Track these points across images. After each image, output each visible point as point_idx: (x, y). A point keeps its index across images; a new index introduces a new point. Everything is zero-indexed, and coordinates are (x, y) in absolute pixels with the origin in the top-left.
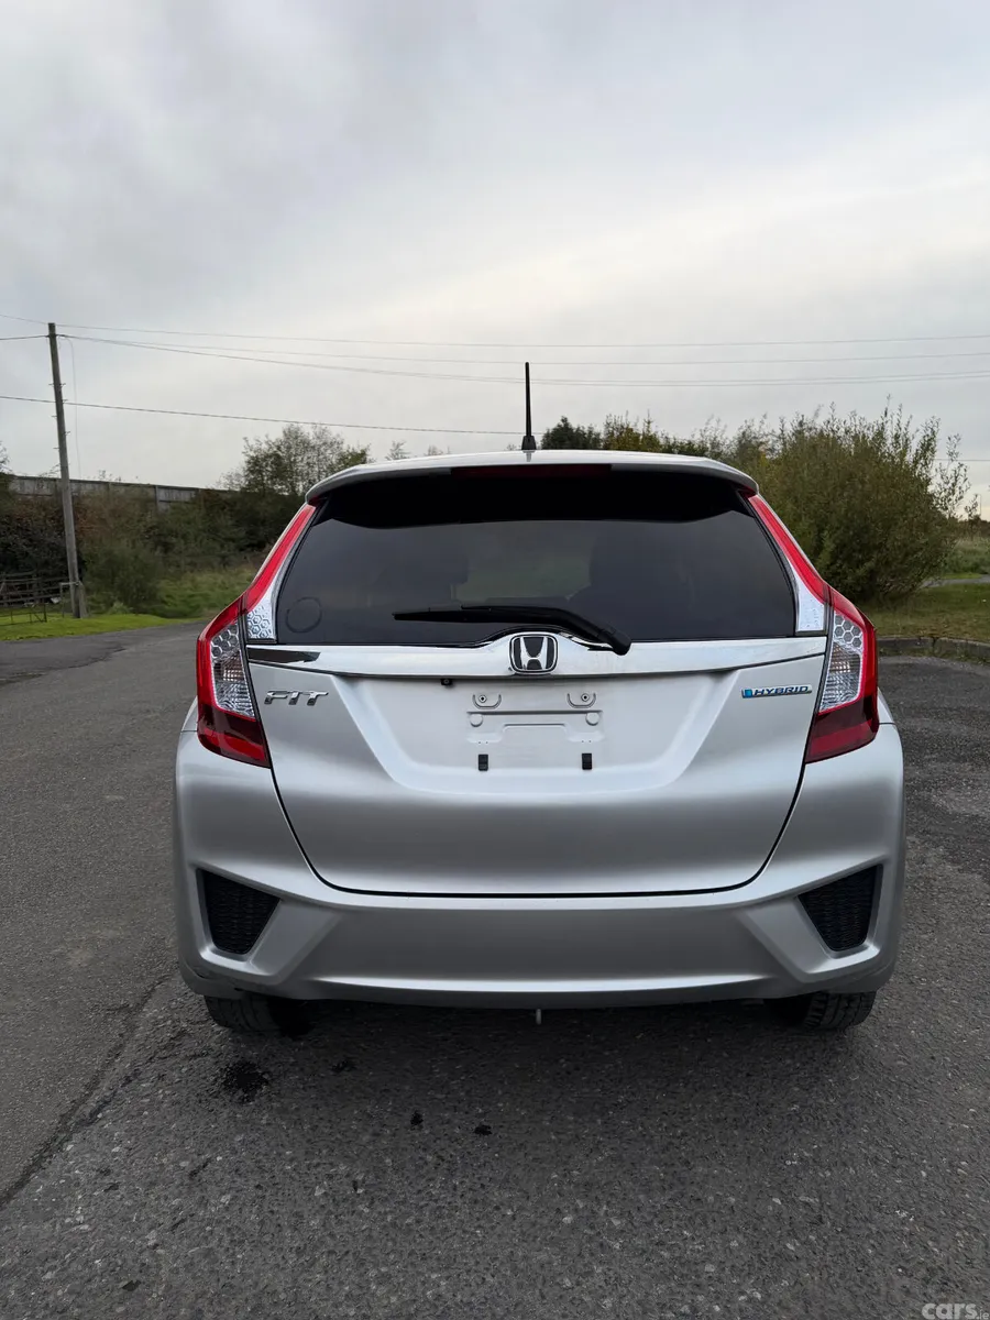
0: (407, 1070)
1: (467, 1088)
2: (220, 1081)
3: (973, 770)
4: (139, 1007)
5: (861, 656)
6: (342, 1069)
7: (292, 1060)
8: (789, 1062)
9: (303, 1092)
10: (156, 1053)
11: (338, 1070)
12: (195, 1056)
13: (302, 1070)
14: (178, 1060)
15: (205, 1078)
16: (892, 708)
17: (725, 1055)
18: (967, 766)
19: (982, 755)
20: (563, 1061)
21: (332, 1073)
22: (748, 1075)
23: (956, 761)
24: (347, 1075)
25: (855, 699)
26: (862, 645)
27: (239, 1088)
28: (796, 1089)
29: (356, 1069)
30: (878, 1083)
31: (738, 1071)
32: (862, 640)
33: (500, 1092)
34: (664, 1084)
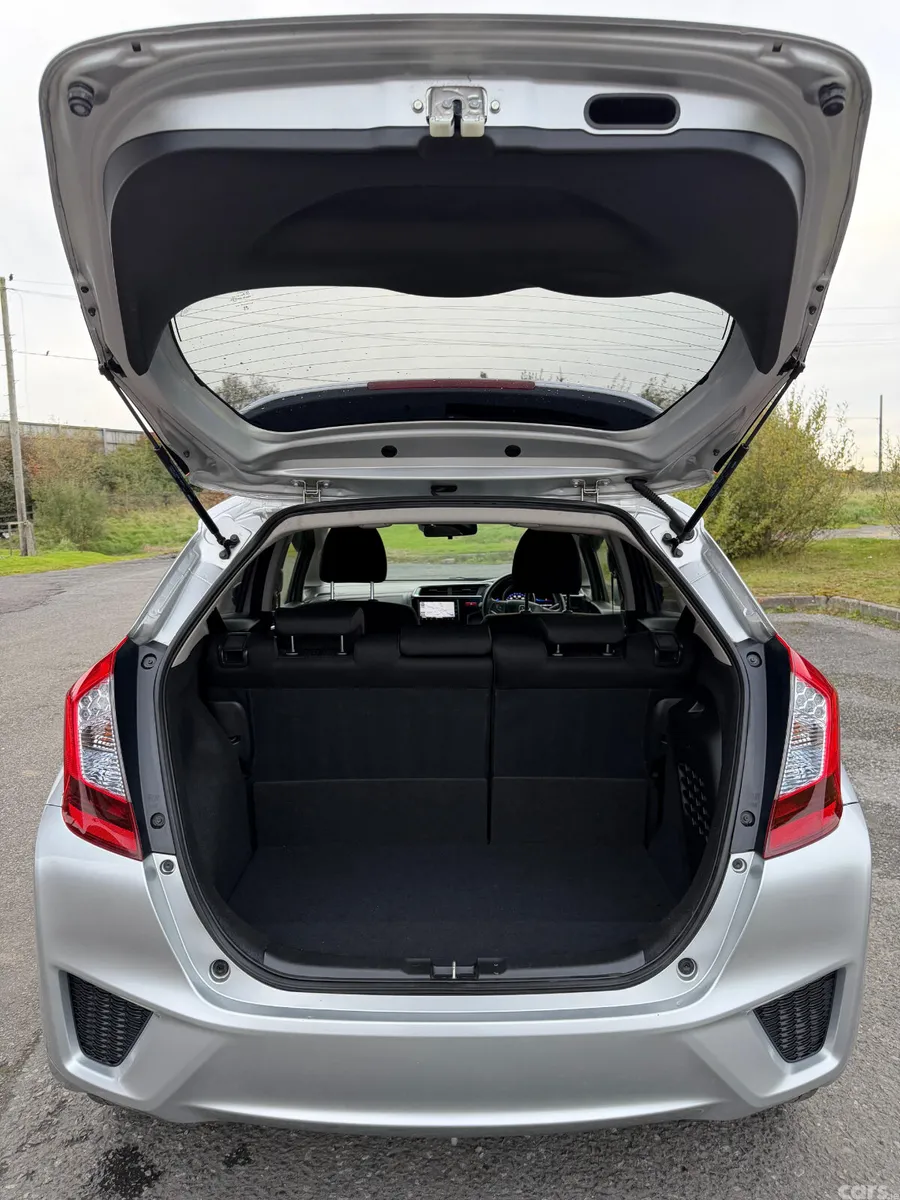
0: (307, 1163)
1: (373, 1189)
2: (97, 1180)
3: (878, 749)
4: (20, 1064)
5: (824, 729)
6: (235, 1162)
7: (180, 1147)
8: (726, 1148)
9: (188, 1194)
10: (29, 1135)
11: (230, 1162)
12: (71, 1142)
13: (190, 1162)
14: (53, 1147)
15: (79, 1176)
16: (857, 785)
17: (657, 1138)
18: (873, 744)
19: (886, 730)
20: (480, 1149)
21: (223, 1168)
22: (684, 1169)
23: (862, 737)
24: (241, 1170)
25: (821, 774)
26: (825, 716)
27: (116, 1190)
28: (737, 1189)
29: (250, 1161)
30: (826, 1180)
31: (673, 1164)
32: (825, 709)
33: (410, 1195)
34: (591, 1184)
